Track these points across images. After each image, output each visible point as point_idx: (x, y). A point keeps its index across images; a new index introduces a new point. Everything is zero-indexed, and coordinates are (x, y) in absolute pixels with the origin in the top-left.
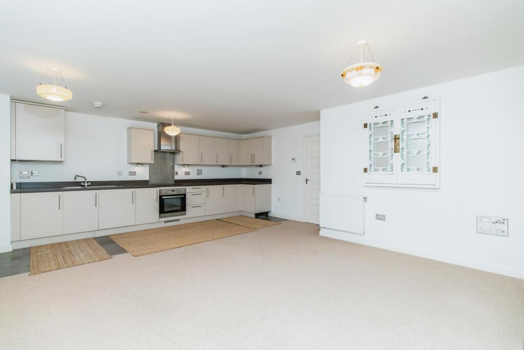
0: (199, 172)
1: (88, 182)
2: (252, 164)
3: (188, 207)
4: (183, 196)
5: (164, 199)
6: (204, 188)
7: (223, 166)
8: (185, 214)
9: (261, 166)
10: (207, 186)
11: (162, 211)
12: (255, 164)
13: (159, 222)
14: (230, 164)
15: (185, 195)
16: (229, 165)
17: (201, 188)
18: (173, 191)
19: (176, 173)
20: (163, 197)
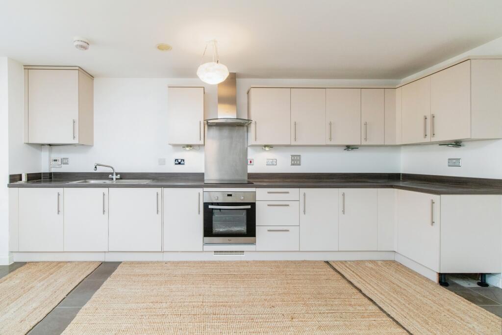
0: (296, 161)
1: (117, 174)
2: (428, 140)
3: (258, 230)
4: (249, 207)
5: (213, 209)
6: (294, 193)
7: (348, 147)
8: (254, 243)
9: (457, 144)
10: (303, 190)
11: (208, 231)
12: (434, 139)
13: (203, 251)
14: (364, 143)
15: (253, 205)
16: (361, 146)
17: (288, 193)
18: (231, 195)
19: (251, 162)
20: (210, 207)
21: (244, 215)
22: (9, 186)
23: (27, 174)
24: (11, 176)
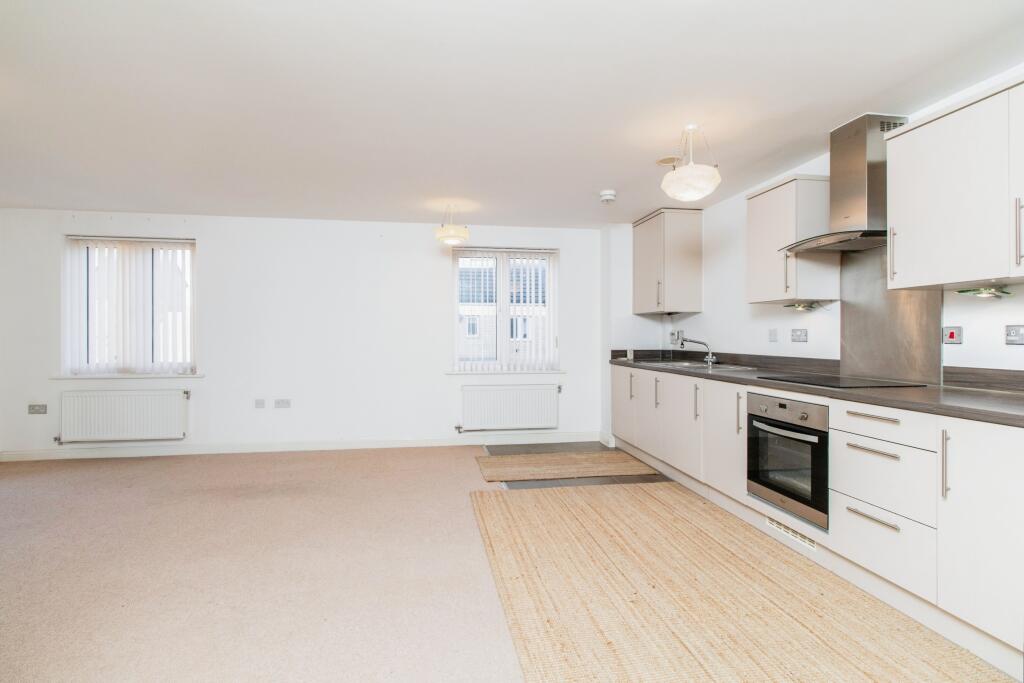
1: (714, 354)
4: (814, 439)
15: (824, 437)
17: (895, 421)
18: (782, 406)
19: (952, 335)
20: (756, 424)
21: (807, 455)
22: (611, 362)
23: (635, 351)
24: (613, 352)
